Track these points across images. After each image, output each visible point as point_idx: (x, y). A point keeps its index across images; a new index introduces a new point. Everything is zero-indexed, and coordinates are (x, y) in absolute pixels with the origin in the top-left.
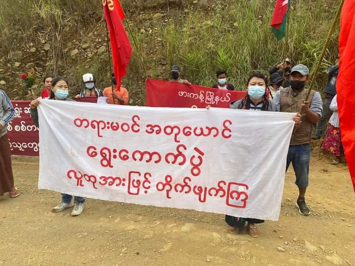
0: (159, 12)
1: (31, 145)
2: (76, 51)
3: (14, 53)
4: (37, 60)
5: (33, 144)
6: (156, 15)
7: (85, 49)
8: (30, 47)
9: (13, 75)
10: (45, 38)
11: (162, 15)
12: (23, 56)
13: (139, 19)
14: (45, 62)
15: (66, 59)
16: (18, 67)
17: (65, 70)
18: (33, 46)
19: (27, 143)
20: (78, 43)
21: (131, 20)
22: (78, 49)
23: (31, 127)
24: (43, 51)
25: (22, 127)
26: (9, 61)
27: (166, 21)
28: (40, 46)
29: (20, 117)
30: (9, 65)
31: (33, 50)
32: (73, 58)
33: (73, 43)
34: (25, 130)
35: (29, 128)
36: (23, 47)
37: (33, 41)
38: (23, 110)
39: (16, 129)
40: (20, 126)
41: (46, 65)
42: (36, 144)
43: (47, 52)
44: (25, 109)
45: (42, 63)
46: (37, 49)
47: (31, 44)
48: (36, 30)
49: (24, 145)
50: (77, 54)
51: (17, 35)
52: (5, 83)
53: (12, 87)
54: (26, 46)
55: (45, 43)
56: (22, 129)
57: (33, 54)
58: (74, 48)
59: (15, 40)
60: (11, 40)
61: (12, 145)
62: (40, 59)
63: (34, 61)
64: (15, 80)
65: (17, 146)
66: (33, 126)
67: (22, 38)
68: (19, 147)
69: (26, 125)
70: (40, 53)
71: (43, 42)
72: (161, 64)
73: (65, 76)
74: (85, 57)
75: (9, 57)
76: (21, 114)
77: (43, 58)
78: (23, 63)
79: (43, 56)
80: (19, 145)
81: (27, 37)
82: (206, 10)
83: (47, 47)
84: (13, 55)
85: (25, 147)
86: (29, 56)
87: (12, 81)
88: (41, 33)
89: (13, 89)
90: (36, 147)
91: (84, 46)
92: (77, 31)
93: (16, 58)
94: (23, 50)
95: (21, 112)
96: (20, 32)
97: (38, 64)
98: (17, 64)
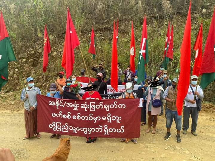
0: (99, 33)
1: (82, 129)
2: (55, 53)
3: (22, 54)
4: (35, 58)
5: (84, 129)
6: (98, 34)
7: (60, 52)
8: (31, 51)
9: (22, 66)
10: (39, 46)
11: (101, 34)
12: (27, 56)
13: (89, 36)
14: (39, 58)
15: (50, 57)
16: (25, 62)
17: (50, 63)
18: (33, 51)
19: (80, 128)
20: (56, 49)
21: (84, 37)
22: (57, 52)
23: (85, 117)
24: (38, 53)
25: (78, 117)
26: (20, 58)
27: (103, 37)
28: (36, 50)
29: (77, 110)
30: (20, 61)
31: (33, 52)
32: (54, 56)
33: (54, 49)
34: (80, 119)
35: (83, 118)
36: (27, 51)
37: (33, 48)
38: (80, 106)
39: (74, 118)
40: (77, 116)
41: (39, 60)
42: (86, 128)
43: (40, 53)
44: (82, 105)
45: (37, 59)
46: (35, 52)
47: (32, 49)
48: (34, 42)
49: (78, 129)
50: (56, 54)
51: (24, 45)
52: (18, 70)
53: (22, 72)
54: (29, 50)
55: (39, 49)
56: (78, 119)
57: (33, 54)
58: (55, 51)
59: (23, 47)
60: (21, 47)
61: (69, 128)
62: (36, 57)
63: (33, 59)
64: (23, 68)
65: (72, 129)
66: (86, 117)
67: (27, 46)
68: (74, 130)
69: (81, 116)
70: (36, 54)
71: (38, 48)
72: (101, 61)
73: (50, 66)
74: (61, 56)
75: (20, 56)
76: (78, 108)
77: (38, 57)
78: (27, 59)
79: (38, 56)
80: (74, 129)
81: (30, 45)
82: (123, 32)
83: (40, 51)
84: (22, 55)
85: (78, 130)
86: (31, 56)
87: (22, 69)
88: (36, 43)
89: (22, 73)
90: (86, 131)
91: (60, 50)
92: (56, 42)
93: (24, 57)
94: (28, 53)
95: (78, 107)
96: (26, 43)
97: (35, 59)
98: (24, 60)
